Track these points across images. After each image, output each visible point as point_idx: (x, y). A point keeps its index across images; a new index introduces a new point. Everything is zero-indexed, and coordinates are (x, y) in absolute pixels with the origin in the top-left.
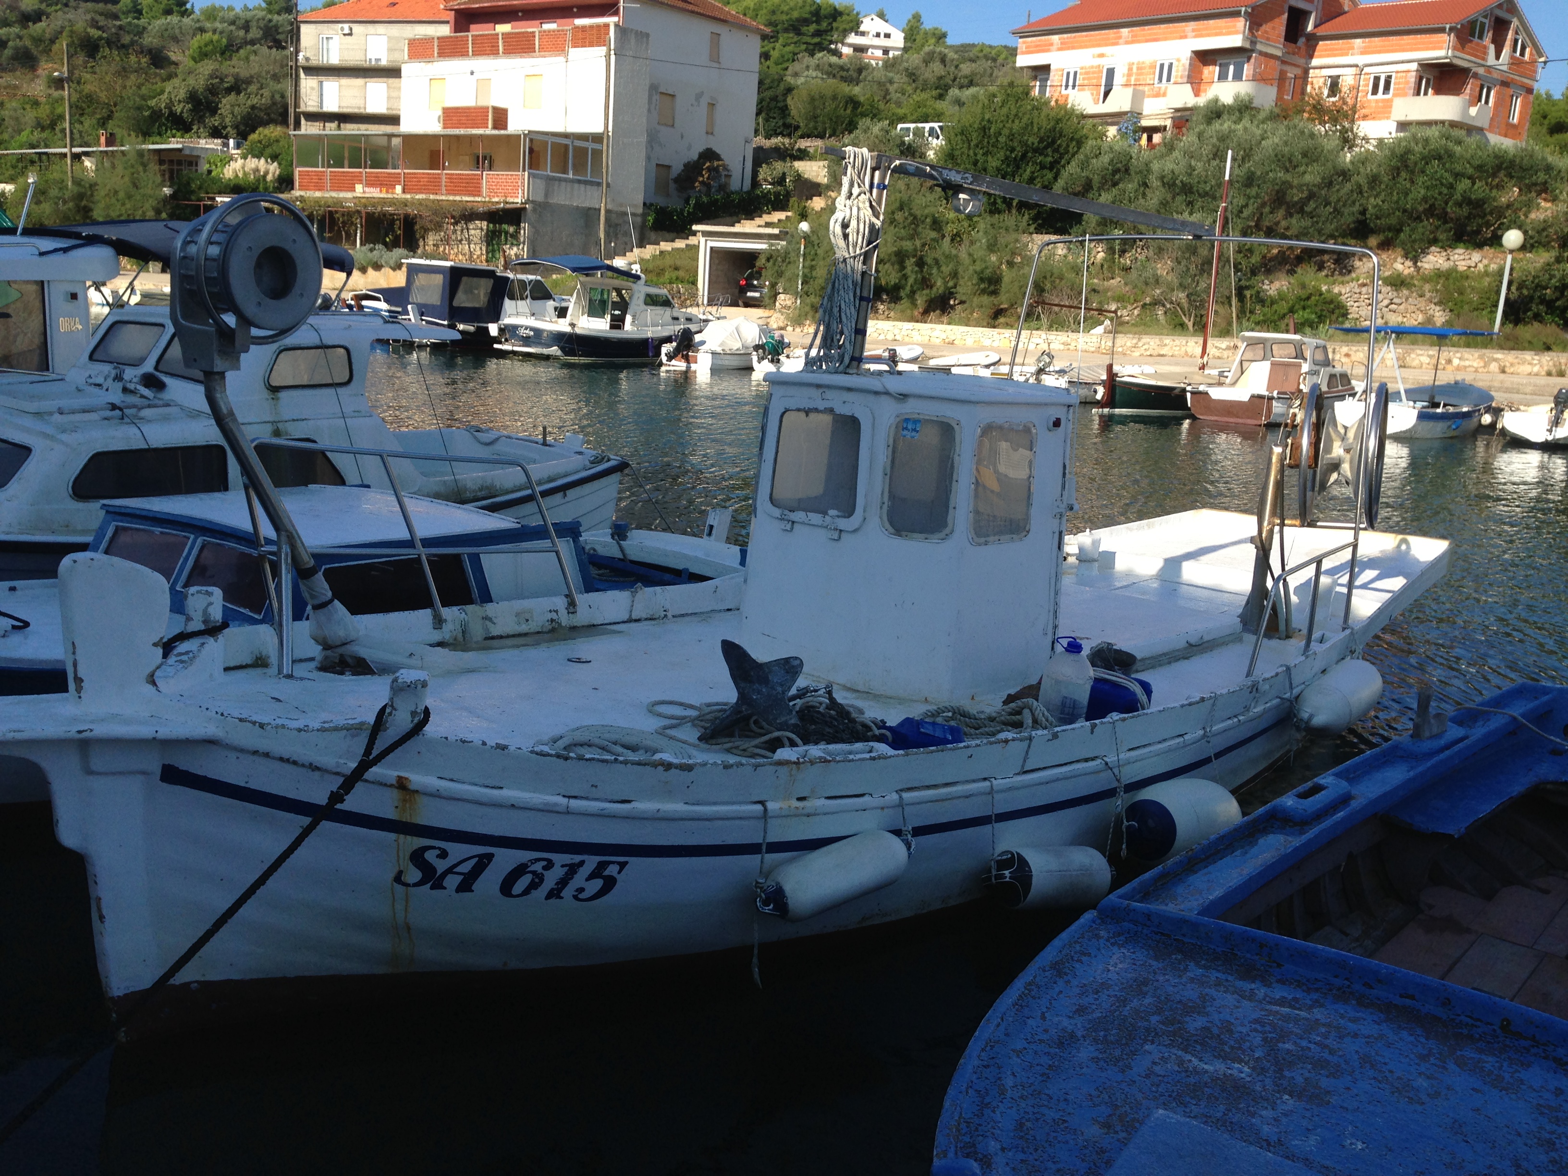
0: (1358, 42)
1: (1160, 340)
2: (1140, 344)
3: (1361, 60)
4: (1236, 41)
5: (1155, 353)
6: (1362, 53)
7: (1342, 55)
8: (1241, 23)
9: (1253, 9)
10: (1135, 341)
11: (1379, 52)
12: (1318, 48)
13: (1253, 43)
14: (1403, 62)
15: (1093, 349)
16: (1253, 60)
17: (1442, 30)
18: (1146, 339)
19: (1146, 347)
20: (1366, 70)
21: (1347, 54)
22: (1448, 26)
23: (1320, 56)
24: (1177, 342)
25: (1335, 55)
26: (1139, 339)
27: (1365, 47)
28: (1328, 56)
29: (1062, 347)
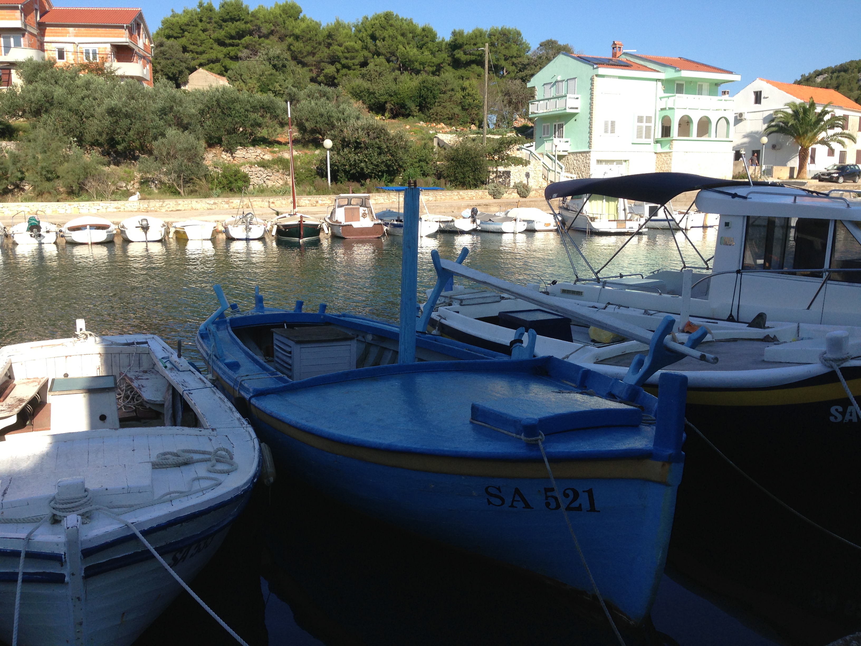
0: (71, 29)
1: (176, 202)
2: (164, 205)
3: (77, 40)
4: (17, 24)
5: (174, 209)
6: (75, 36)
7: (63, 36)
8: (18, 13)
9: (24, 5)
10: (161, 203)
11: (86, 36)
12: (46, 31)
13: (25, 26)
14: (101, 43)
15: (136, 210)
16: (26, 36)
17: (122, 27)
18: (167, 202)
19: (168, 206)
20: (80, 45)
21: (66, 36)
22: (125, 25)
23: (49, 36)
24: (186, 202)
25: (58, 36)
26: (163, 202)
27: (76, 33)
28: (54, 36)
29: (115, 210)
